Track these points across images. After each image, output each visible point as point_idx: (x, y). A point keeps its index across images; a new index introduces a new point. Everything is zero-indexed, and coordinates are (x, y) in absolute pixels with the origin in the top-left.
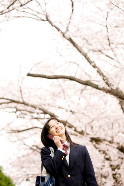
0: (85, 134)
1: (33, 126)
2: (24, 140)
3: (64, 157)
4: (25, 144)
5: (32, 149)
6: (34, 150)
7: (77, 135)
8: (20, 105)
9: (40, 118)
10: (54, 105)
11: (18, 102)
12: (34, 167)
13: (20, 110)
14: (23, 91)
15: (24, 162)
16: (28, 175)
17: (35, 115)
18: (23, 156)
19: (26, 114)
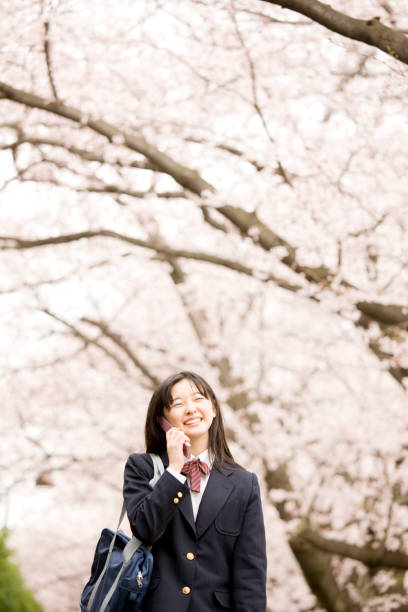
0: (335, 285)
1: (95, 228)
2: (45, 289)
3: (180, 495)
4: (46, 311)
5: (77, 334)
6: (87, 342)
7: (294, 289)
8: (36, 114)
9: (127, 192)
10: (199, 134)
11: (30, 102)
12: (79, 423)
13: (36, 143)
14: (56, 49)
15: (33, 393)
16: (48, 457)
17: (108, 175)
18: (34, 367)
19: (61, 165)
